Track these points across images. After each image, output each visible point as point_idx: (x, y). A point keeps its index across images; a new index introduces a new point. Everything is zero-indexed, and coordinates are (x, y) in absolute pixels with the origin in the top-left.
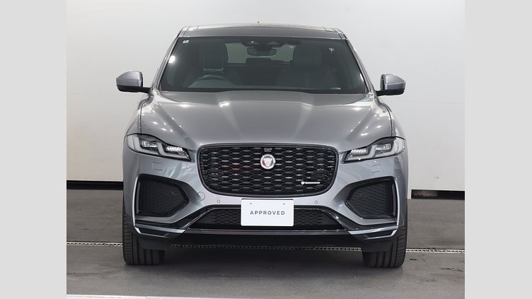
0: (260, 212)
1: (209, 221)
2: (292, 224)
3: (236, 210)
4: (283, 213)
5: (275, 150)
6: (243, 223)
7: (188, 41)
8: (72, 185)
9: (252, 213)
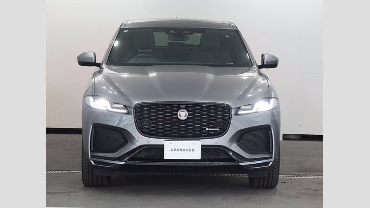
0: (178, 150)
1: (142, 156)
2: (199, 158)
3: (161, 148)
4: (193, 150)
5: (188, 107)
6: (166, 157)
7: (127, 31)
8: (50, 131)
9: (172, 150)
